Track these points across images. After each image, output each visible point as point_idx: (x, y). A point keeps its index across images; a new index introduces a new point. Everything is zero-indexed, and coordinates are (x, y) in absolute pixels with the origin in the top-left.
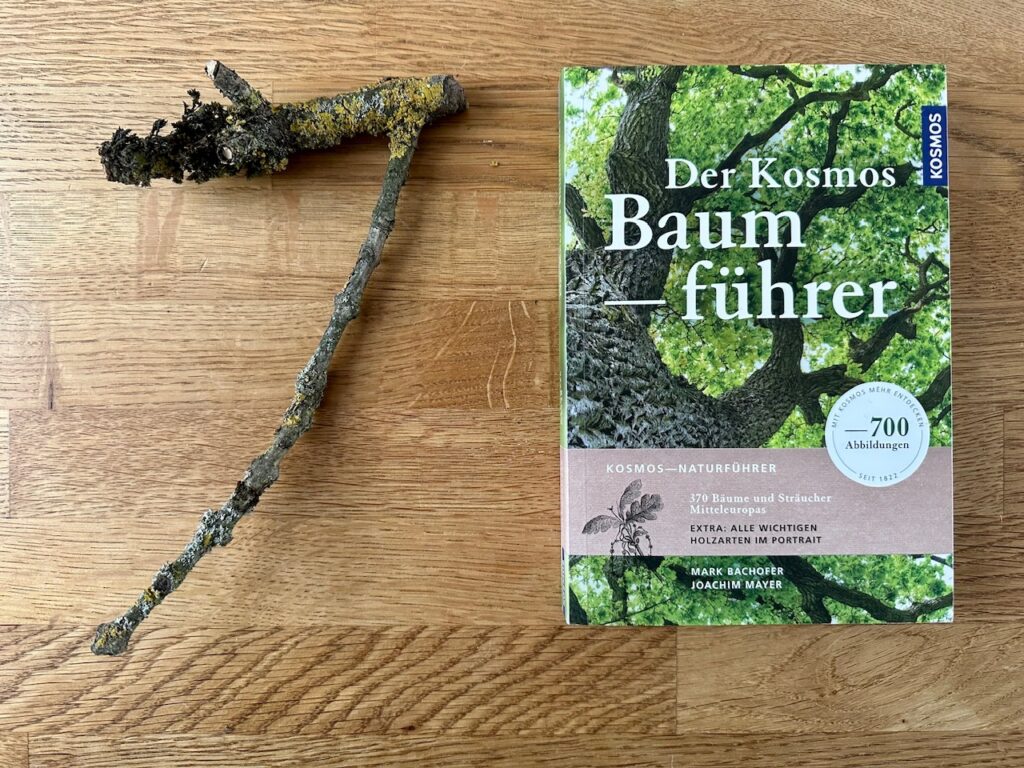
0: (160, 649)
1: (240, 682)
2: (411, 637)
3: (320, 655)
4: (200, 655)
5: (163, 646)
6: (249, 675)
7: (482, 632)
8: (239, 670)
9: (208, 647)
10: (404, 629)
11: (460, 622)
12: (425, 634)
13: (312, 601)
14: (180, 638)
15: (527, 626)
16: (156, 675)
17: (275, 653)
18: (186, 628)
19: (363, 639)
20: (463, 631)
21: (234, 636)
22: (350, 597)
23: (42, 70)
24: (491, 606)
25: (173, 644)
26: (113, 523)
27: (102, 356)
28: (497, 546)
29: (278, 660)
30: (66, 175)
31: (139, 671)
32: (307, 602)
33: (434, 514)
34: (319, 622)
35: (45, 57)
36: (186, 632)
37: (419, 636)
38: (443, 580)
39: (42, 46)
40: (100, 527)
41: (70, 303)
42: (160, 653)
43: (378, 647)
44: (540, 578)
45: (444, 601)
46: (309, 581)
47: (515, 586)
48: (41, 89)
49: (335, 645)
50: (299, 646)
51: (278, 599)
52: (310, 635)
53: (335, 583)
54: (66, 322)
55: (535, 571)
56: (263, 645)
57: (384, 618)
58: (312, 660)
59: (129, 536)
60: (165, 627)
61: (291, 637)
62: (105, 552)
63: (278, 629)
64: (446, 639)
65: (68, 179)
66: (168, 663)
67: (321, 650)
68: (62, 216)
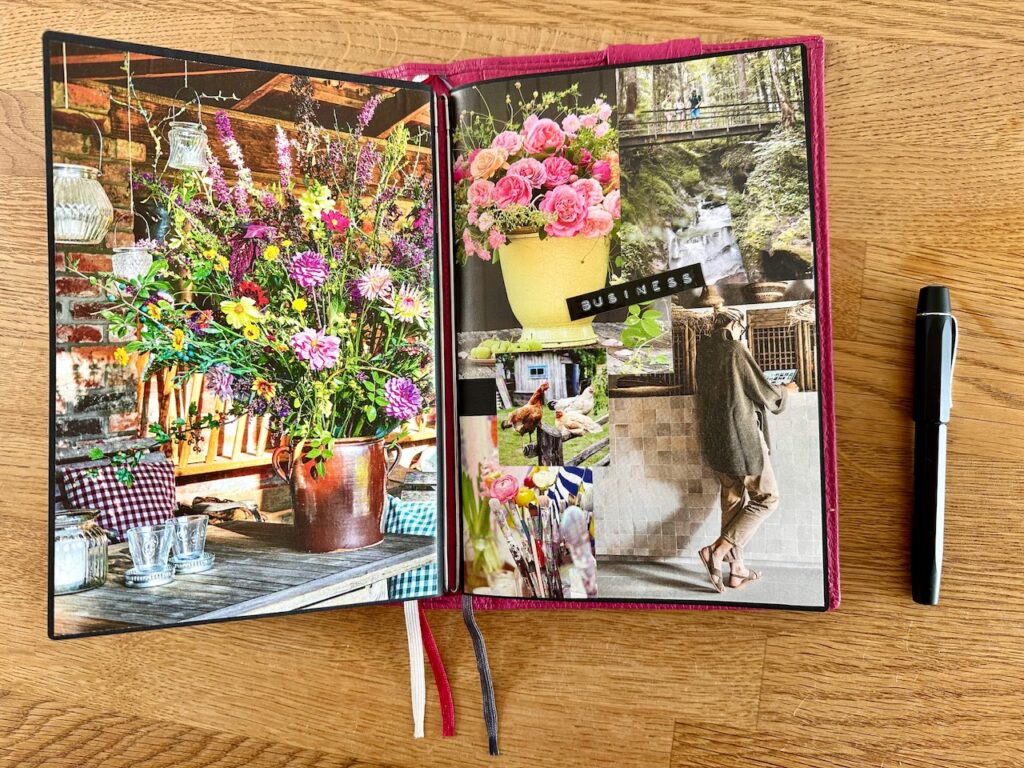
0: (48, 717)
1: (103, 755)
2: (235, 744)
3: (165, 745)
4: (77, 727)
5: (51, 716)
6: (111, 750)
7: (291, 751)
8: (104, 745)
9: (83, 722)
10: (230, 736)
11: (277, 739)
12: (247, 743)
13: (163, 700)
14: (64, 711)
15: (327, 754)
16: (42, 737)
17: (131, 737)
18: (68, 704)
19: (199, 738)
20: (276, 747)
21: (101, 717)
22: (192, 703)
23: (14, 249)
24: (300, 731)
25: (57, 715)
26: (25, 612)
27: (32, 479)
28: (311, 683)
29: (133, 743)
30: (20, 334)
31: (31, 732)
32: (160, 700)
33: (263, 648)
34: (168, 718)
35: (16, 239)
36: (68, 707)
37: (242, 744)
38: (264, 702)
39: (16, 230)
40: (16, 614)
41: (13, 435)
42: (48, 720)
43: (210, 747)
44: (343, 716)
45: (264, 720)
46: (163, 684)
47: (321, 719)
48: (11, 265)
49: (177, 739)
50: (150, 734)
51: (138, 694)
52: (159, 727)
53: (182, 689)
54: (9, 449)
55: (340, 709)
56: (122, 729)
57: (216, 724)
58: (158, 748)
59: (36, 624)
60: (54, 700)
61: (145, 726)
62: (16, 634)
63: (136, 718)
64: (263, 752)
65: (22, 337)
66: (53, 730)
67: (165, 741)
68: (15, 366)
